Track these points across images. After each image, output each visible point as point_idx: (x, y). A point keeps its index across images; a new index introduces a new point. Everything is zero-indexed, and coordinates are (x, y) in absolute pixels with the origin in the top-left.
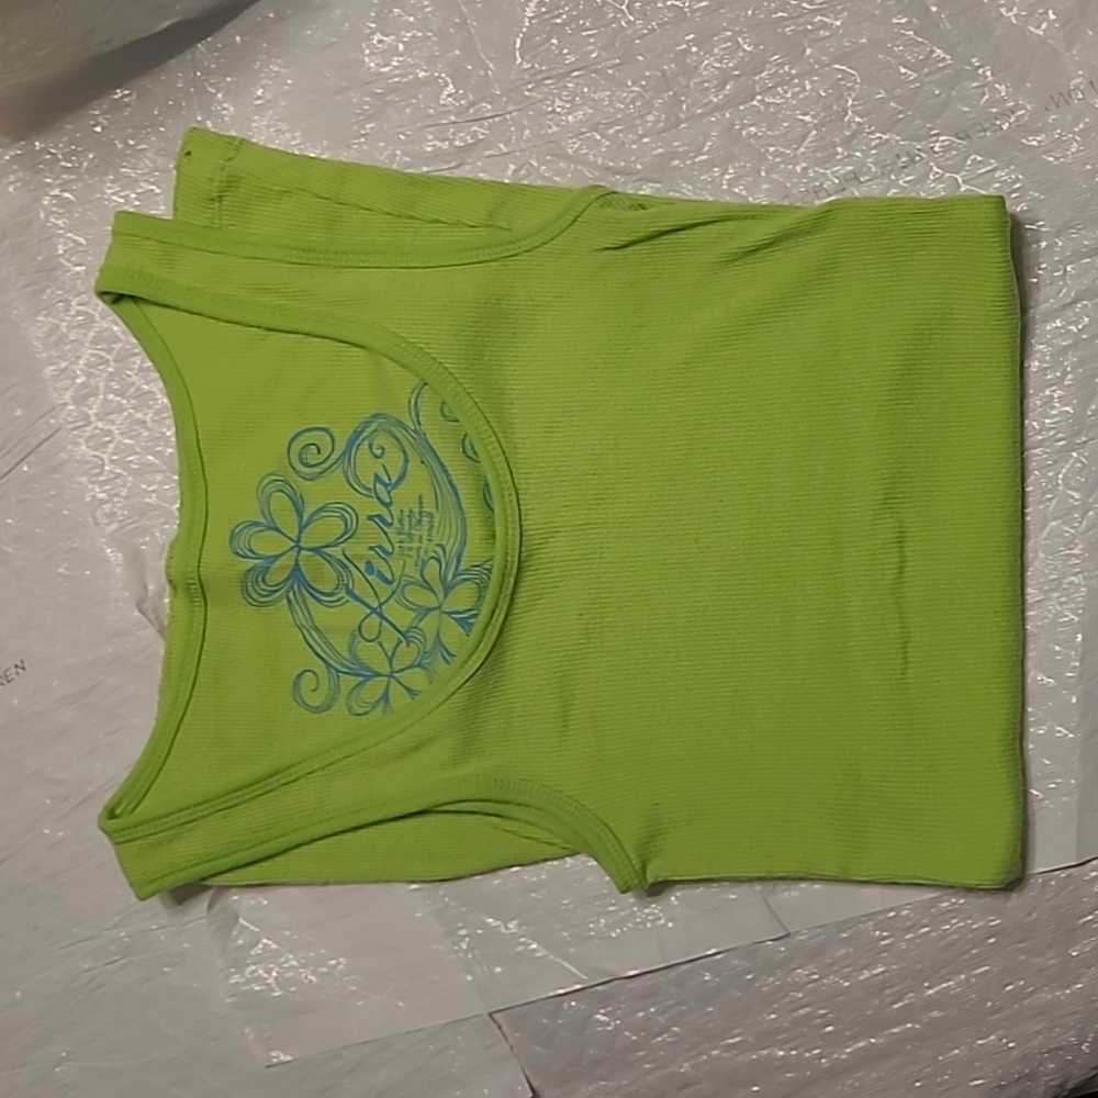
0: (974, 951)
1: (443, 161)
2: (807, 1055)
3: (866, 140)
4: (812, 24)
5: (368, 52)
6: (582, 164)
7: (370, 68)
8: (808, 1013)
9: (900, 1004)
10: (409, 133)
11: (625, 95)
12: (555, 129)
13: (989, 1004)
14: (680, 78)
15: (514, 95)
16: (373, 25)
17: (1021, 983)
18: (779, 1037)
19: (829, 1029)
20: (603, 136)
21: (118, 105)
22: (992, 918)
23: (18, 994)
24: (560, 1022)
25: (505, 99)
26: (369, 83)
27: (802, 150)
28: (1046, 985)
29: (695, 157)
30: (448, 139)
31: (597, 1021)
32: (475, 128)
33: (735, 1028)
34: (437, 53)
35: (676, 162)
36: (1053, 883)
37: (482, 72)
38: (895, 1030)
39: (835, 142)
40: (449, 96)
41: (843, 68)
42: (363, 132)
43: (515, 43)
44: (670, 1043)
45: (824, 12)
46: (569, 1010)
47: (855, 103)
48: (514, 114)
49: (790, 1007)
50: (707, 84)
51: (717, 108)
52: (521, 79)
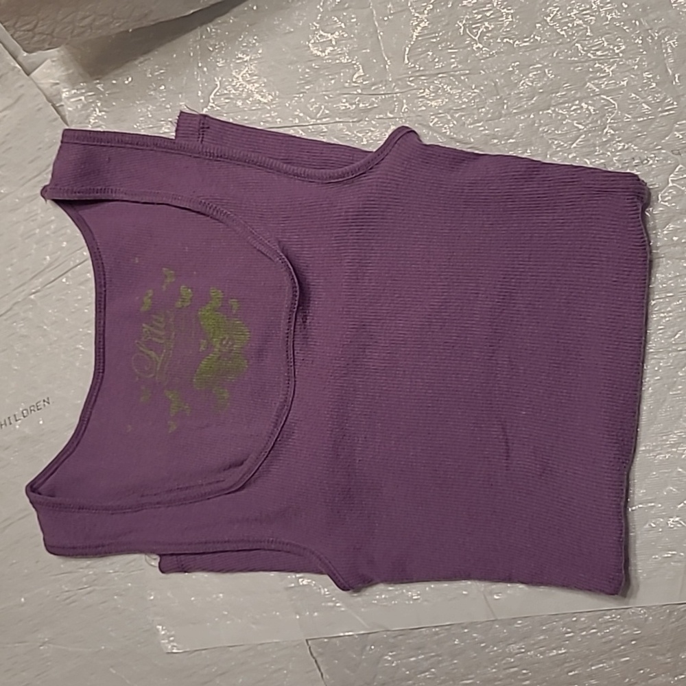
0: (622, 647)
1: (349, 116)
3: (615, 145)
4: (593, 67)
5: (312, 41)
6: (436, 132)
8: (516, 672)
9: (573, 673)
10: (331, 96)
11: (470, 94)
12: (423, 108)
13: (627, 680)
14: (505, 89)
15: (400, 82)
16: (318, 25)
17: (648, 670)
19: (528, 682)
20: (452, 116)
22: (636, 629)
23: (23, 600)
24: (363, 657)
25: (394, 84)
26: (311, 61)
27: (574, 145)
28: (663, 673)
29: (509, 139)
31: (386, 660)
32: (374, 99)
33: (471, 674)
34: (355, 49)
35: (496, 141)
36: (676, 613)
37: (382, 66)
39: (595, 144)
40: (359, 77)
41: (608, 98)
42: (303, 91)
43: (405, 50)
44: (429, 678)
45: (601, 61)
46: (369, 650)
47: (612, 121)
48: (398, 95)
49: (505, 667)
50: (521, 95)
51: (526, 111)
52: (405, 74)
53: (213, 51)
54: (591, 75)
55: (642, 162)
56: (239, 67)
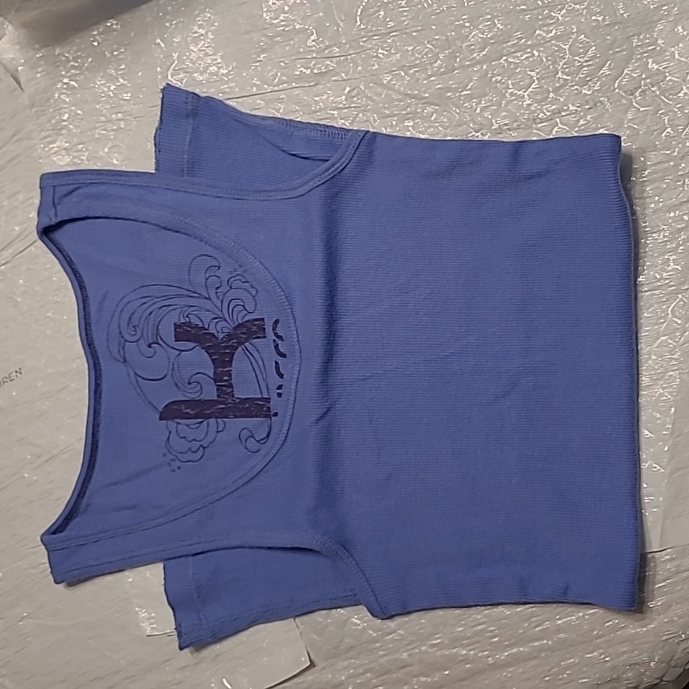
1: (305, 81)
2: (480, 654)
3: (568, 90)
4: (542, 14)
5: (265, 10)
6: (391, 90)
7: (266, 19)
8: (484, 629)
9: (541, 628)
10: (287, 62)
11: (422, 49)
12: (377, 66)
13: (596, 632)
14: (457, 42)
15: (353, 44)
17: (617, 621)
18: (464, 642)
19: (496, 639)
20: (406, 74)
21: (110, 30)
24: (329, 621)
25: (348, 46)
26: (264, 29)
27: (528, 93)
28: (632, 624)
29: (462, 91)
30: (310, 68)
31: (352, 622)
32: (328, 62)
33: (438, 634)
34: (309, 14)
35: (449, 94)
37: (335, 28)
38: (536, 644)
39: (549, 90)
40: (313, 41)
41: (559, 44)
42: (259, 59)
43: (357, 11)
44: (396, 640)
46: (335, 614)
47: (565, 66)
48: (353, 55)
49: (472, 624)
50: (473, 47)
51: (478, 62)
52: (358, 35)
53: (169, 27)
54: (541, 23)
55: (596, 105)
56: (196, 41)
